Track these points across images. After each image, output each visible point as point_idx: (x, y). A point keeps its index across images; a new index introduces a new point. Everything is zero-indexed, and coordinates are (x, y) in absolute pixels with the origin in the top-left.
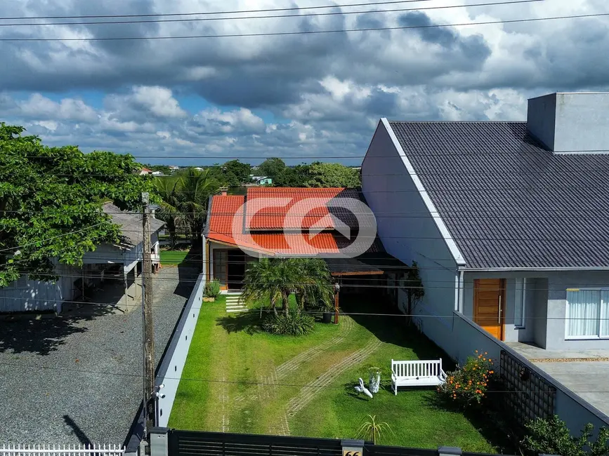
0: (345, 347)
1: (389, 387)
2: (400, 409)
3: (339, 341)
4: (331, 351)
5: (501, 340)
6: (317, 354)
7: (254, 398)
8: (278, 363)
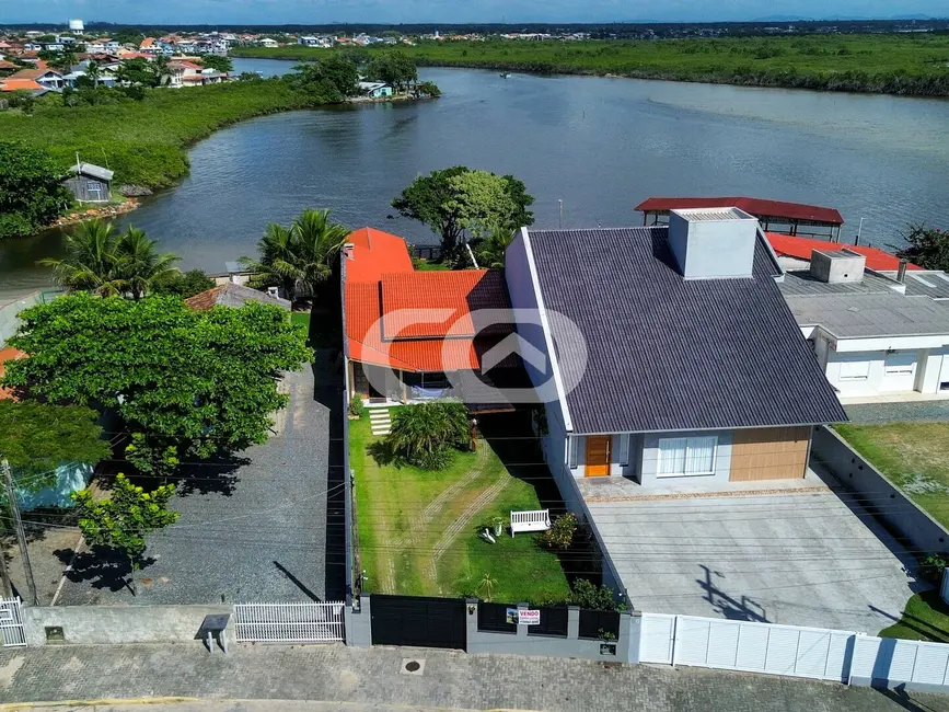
0: (480, 483)
1: (508, 530)
2: (514, 550)
3: (475, 475)
4: (468, 489)
5: (609, 474)
6: (457, 492)
7: (408, 542)
8: (425, 504)
